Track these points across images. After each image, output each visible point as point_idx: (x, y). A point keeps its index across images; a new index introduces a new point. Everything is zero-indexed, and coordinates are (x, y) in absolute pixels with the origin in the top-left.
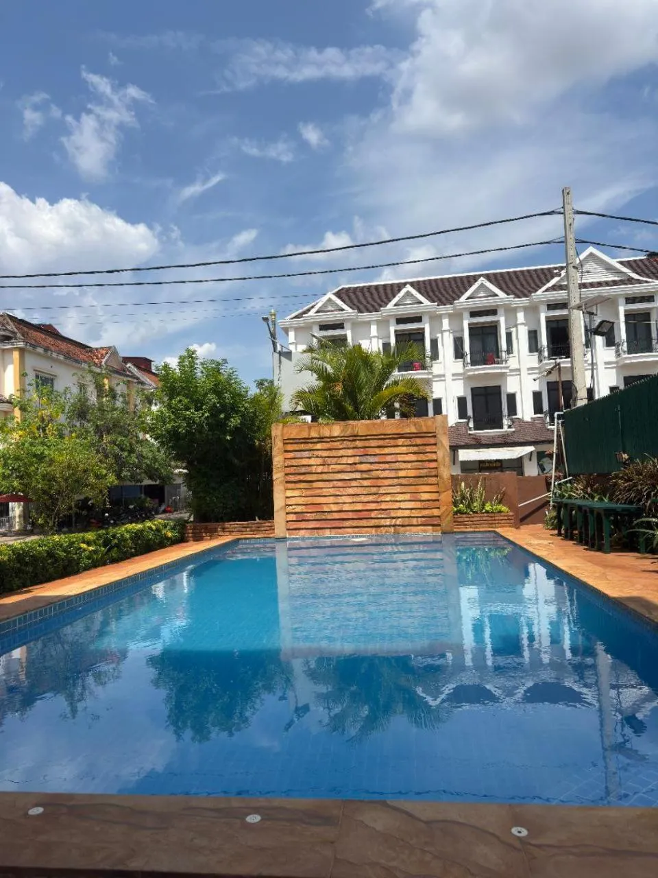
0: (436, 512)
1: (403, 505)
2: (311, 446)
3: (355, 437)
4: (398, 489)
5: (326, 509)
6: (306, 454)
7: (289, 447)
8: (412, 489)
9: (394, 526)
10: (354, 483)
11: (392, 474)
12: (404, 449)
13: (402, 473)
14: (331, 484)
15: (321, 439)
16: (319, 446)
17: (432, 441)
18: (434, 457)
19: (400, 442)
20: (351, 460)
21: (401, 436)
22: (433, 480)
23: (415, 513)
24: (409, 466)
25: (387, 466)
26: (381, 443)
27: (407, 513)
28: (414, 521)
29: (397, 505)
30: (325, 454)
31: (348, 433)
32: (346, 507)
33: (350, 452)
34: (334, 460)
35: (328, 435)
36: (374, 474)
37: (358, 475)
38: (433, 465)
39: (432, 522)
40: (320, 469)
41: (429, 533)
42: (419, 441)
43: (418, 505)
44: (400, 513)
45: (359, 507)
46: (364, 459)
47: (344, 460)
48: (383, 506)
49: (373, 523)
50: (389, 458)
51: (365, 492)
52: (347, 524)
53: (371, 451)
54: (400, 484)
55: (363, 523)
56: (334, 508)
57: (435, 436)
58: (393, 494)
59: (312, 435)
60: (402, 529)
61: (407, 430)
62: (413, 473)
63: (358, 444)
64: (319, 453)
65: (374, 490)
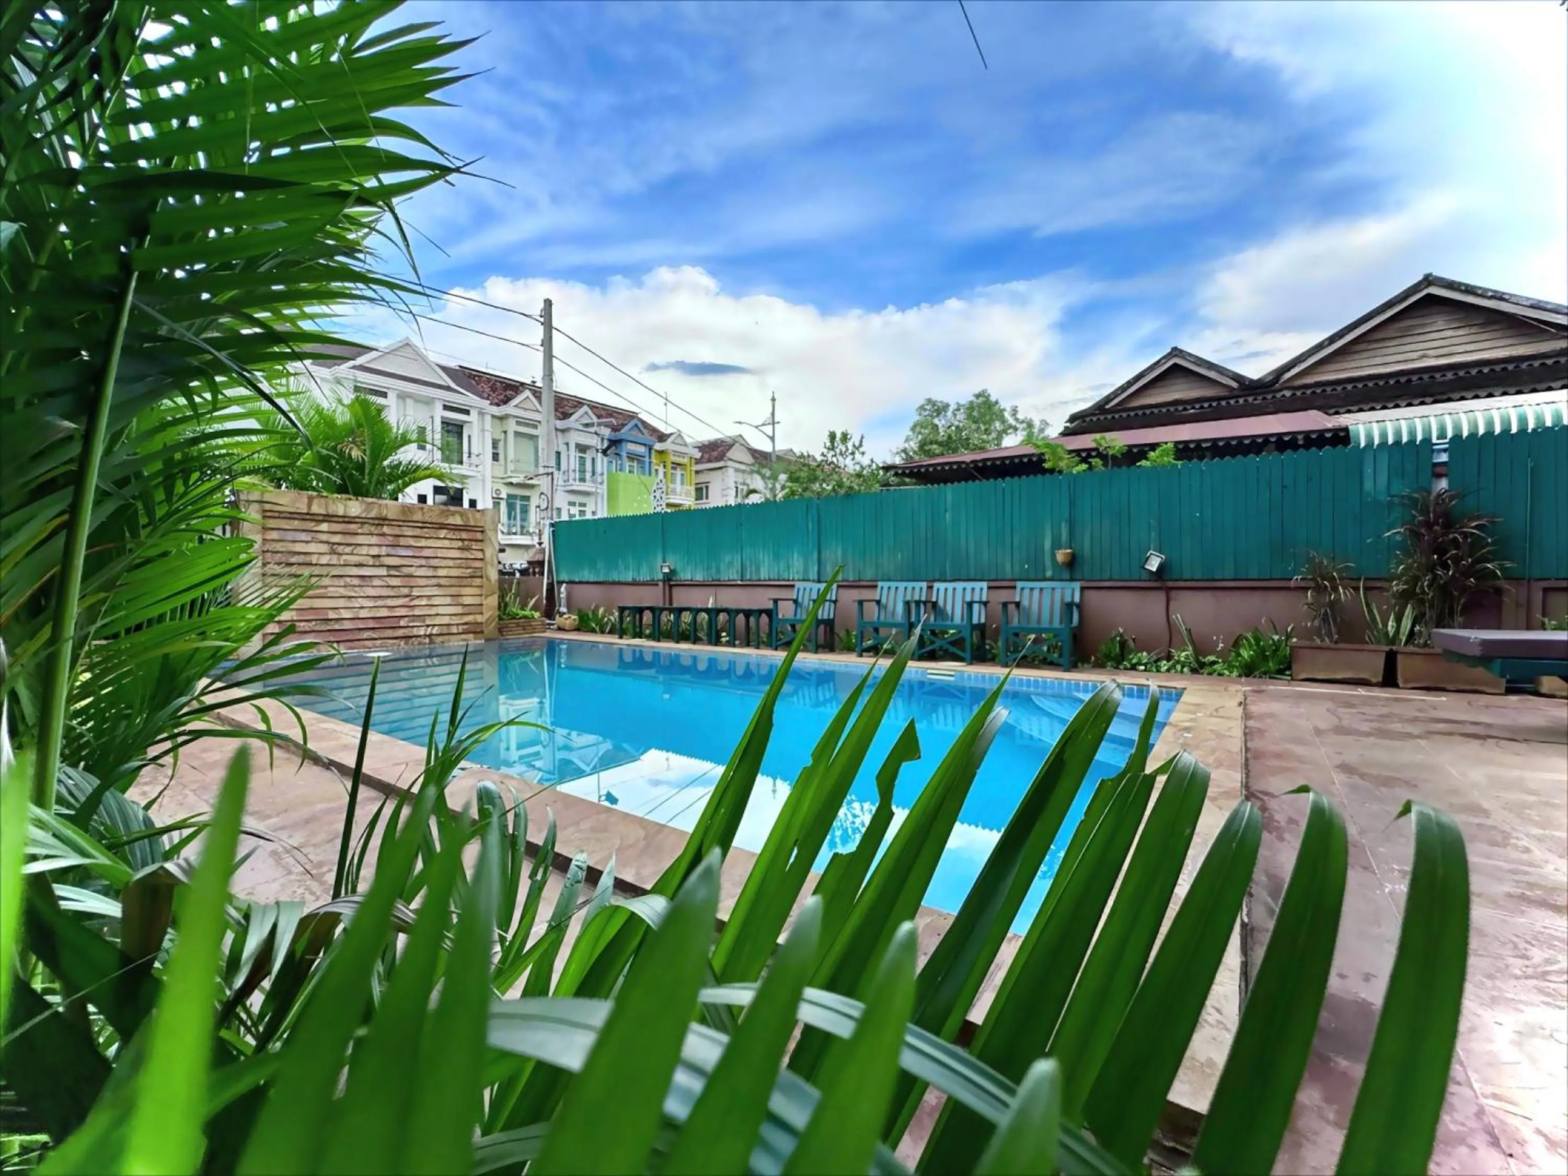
0: (479, 618)
1: (441, 610)
2: (310, 525)
3: (382, 521)
4: (436, 591)
5: (332, 615)
6: (304, 536)
7: (272, 523)
8: (453, 591)
9: (430, 636)
10: (377, 582)
11: (430, 573)
12: (446, 543)
13: (441, 572)
14: (342, 582)
15: (327, 518)
16: (324, 527)
17: (479, 536)
18: (480, 555)
19: (443, 533)
20: (375, 551)
21: (442, 526)
22: (477, 581)
23: (456, 620)
24: (451, 563)
25: (423, 562)
26: (417, 532)
27: (446, 620)
28: (454, 629)
29: (433, 611)
30: (337, 539)
31: (372, 515)
32: (363, 614)
33: (374, 540)
34: (348, 549)
35: (341, 513)
36: (406, 571)
37: (383, 571)
38: (478, 564)
39: (475, 629)
40: (325, 560)
41: (474, 642)
42: (464, 535)
43: (459, 610)
44: (438, 621)
45: (384, 613)
46: (392, 551)
47: (364, 550)
48: (417, 612)
49: (400, 633)
50: (426, 553)
51: (392, 594)
52: (366, 635)
53: (402, 541)
54: (439, 586)
55: (389, 633)
56: (346, 614)
57: (482, 532)
58: (429, 597)
59: (315, 509)
60: (440, 639)
61: (451, 520)
62: (455, 572)
63: (386, 529)
64: (324, 537)
65: (405, 591)
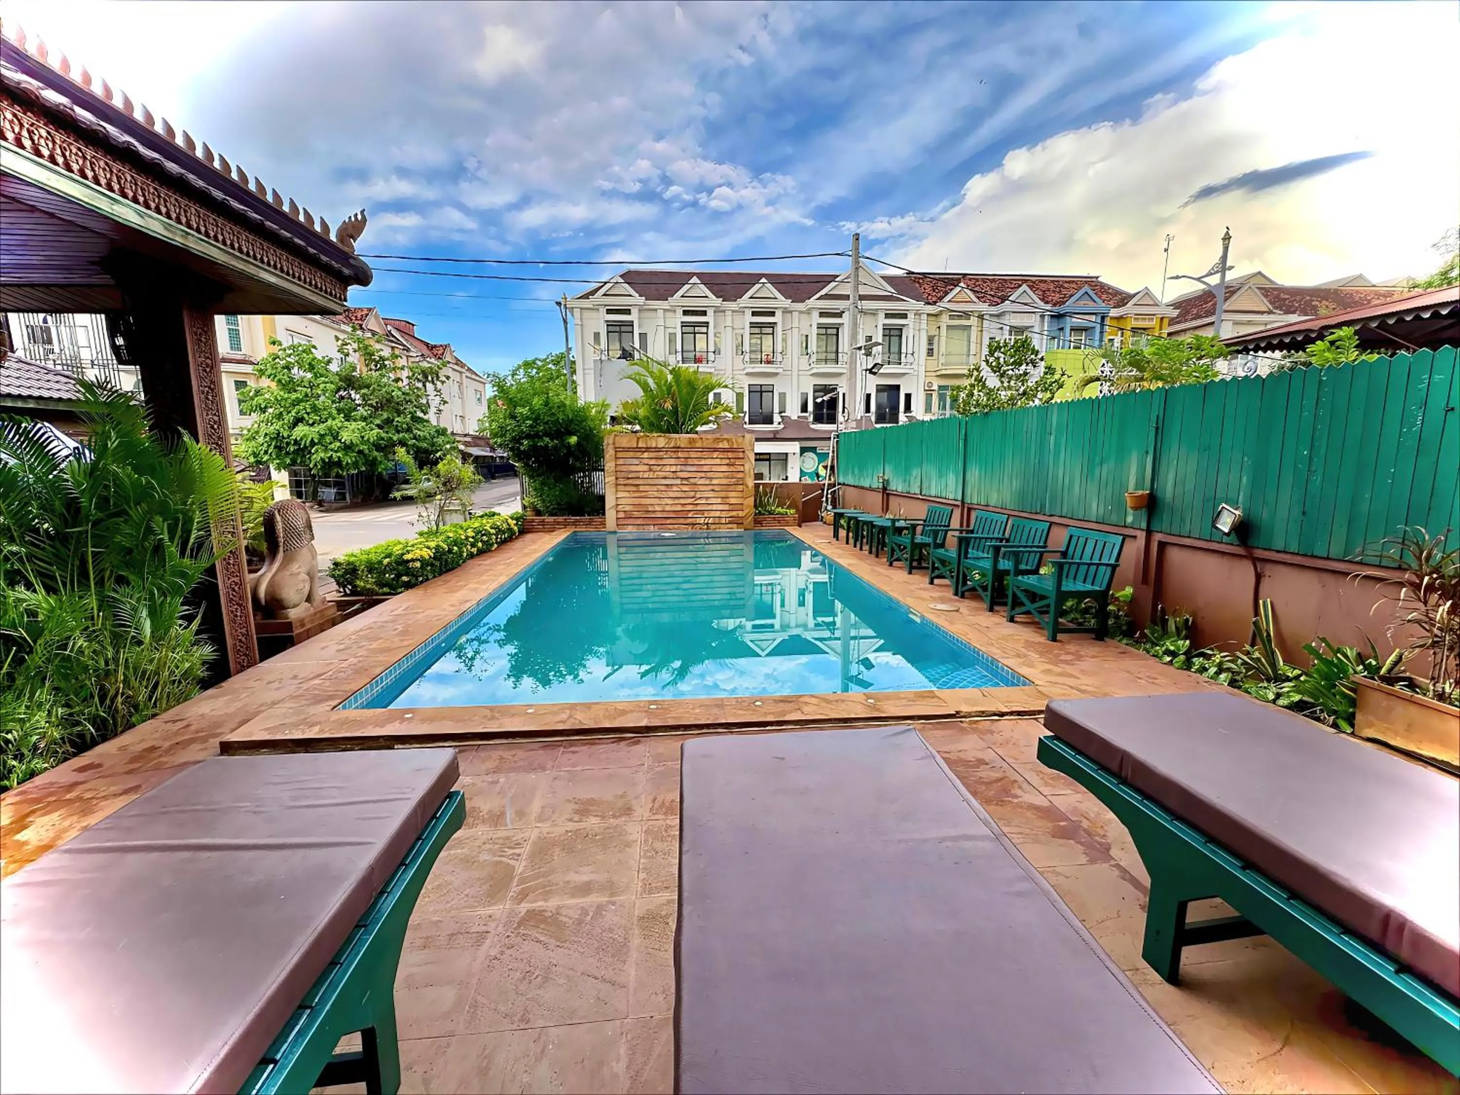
0: (741, 514)
1: (714, 507)
2: (638, 454)
3: (677, 449)
4: (711, 494)
5: (650, 509)
6: (636, 462)
7: (619, 455)
8: (723, 494)
9: (707, 524)
10: (675, 489)
11: (707, 482)
12: (718, 461)
13: (715, 482)
14: (655, 488)
15: (648, 449)
16: (646, 455)
17: (741, 455)
18: (741, 469)
19: (715, 455)
20: (674, 469)
21: (715, 450)
22: (740, 488)
23: (724, 514)
24: (721, 475)
25: (703, 475)
26: (699, 455)
27: (718, 514)
28: (723, 521)
29: (710, 508)
30: (652, 462)
31: (671, 446)
32: (668, 508)
33: (673, 461)
34: (659, 468)
35: (654, 446)
36: (692, 481)
37: (678, 482)
38: (740, 475)
39: (738, 522)
40: (646, 475)
41: (736, 530)
42: (730, 455)
43: (726, 507)
44: (712, 514)
45: (679, 508)
46: (683, 468)
47: (668, 468)
48: (699, 508)
49: (689, 521)
50: (705, 468)
51: (684, 496)
52: (668, 521)
53: (690, 462)
54: (713, 490)
55: (682, 521)
56: (657, 508)
57: (744, 452)
58: (707, 498)
59: (640, 445)
60: (713, 526)
61: (721, 445)
62: (724, 481)
63: (680, 455)
64: (646, 461)
65: (692, 494)
